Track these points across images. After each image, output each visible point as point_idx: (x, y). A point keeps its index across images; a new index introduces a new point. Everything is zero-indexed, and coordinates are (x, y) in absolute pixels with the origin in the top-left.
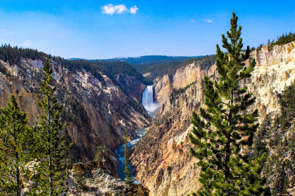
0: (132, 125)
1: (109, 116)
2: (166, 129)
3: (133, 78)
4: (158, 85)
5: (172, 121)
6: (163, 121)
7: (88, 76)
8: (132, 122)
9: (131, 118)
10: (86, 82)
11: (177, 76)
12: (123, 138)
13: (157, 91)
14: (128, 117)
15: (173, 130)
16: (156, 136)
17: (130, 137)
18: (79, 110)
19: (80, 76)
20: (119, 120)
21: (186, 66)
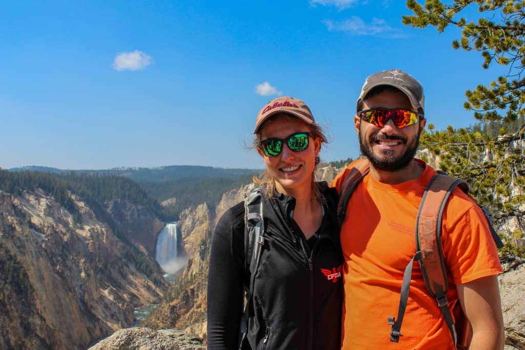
0: (130, 298)
1: (81, 281)
2: (182, 308)
3: (140, 207)
4: (188, 222)
5: (196, 293)
6: (178, 294)
7: (47, 204)
8: (129, 294)
9: (128, 286)
10: (42, 214)
11: (222, 207)
12: (107, 325)
13: (186, 233)
14: (123, 282)
15: (196, 310)
16: (163, 322)
17: (122, 322)
18: (11, 269)
19: (31, 202)
20: (101, 290)
21: (240, 187)
